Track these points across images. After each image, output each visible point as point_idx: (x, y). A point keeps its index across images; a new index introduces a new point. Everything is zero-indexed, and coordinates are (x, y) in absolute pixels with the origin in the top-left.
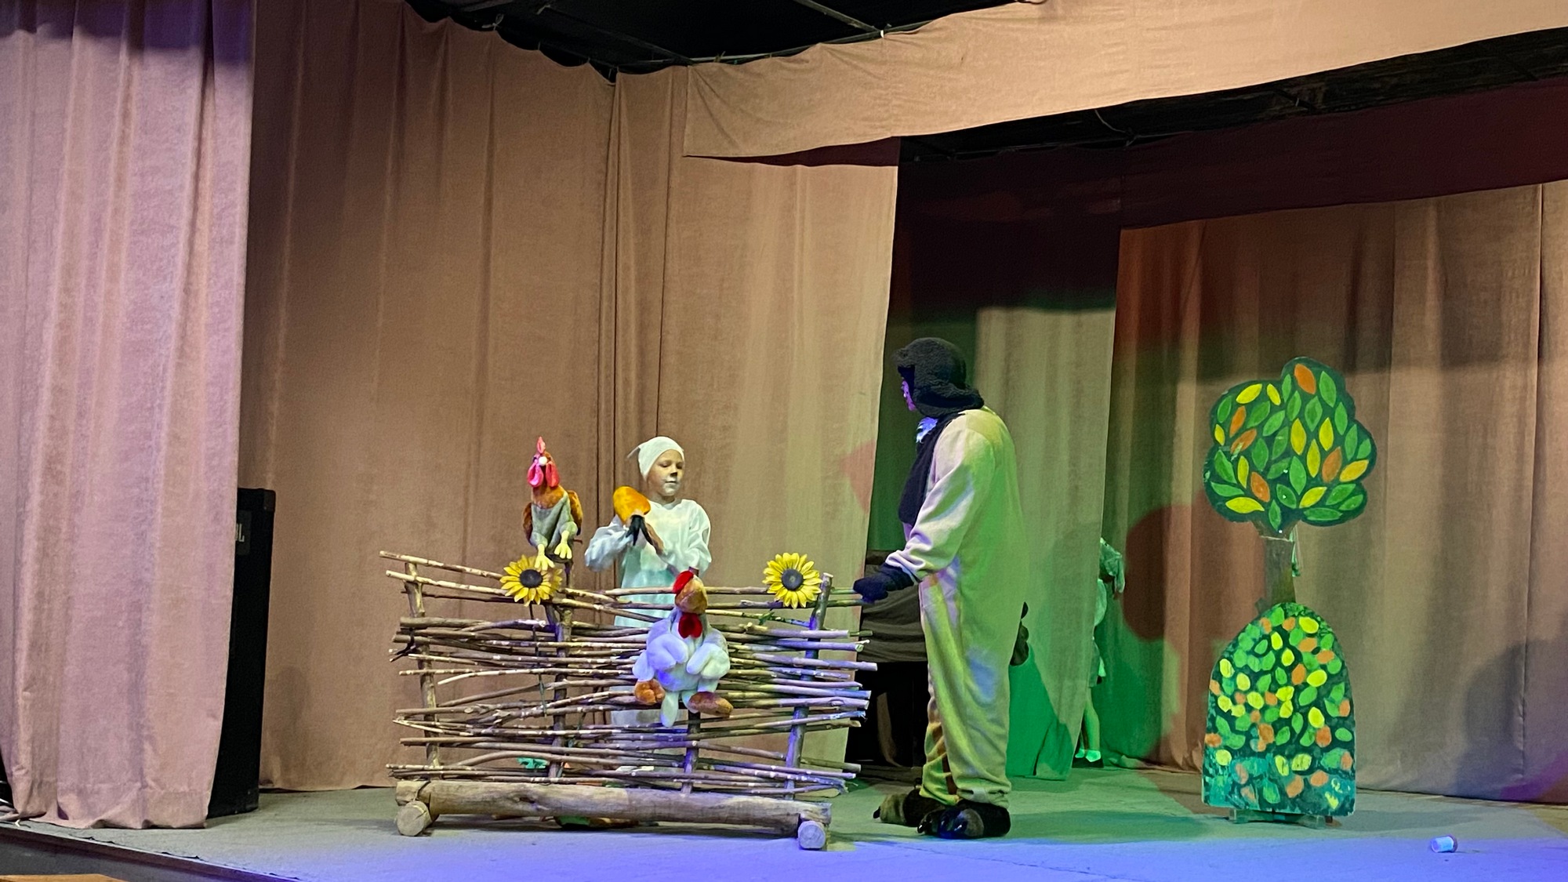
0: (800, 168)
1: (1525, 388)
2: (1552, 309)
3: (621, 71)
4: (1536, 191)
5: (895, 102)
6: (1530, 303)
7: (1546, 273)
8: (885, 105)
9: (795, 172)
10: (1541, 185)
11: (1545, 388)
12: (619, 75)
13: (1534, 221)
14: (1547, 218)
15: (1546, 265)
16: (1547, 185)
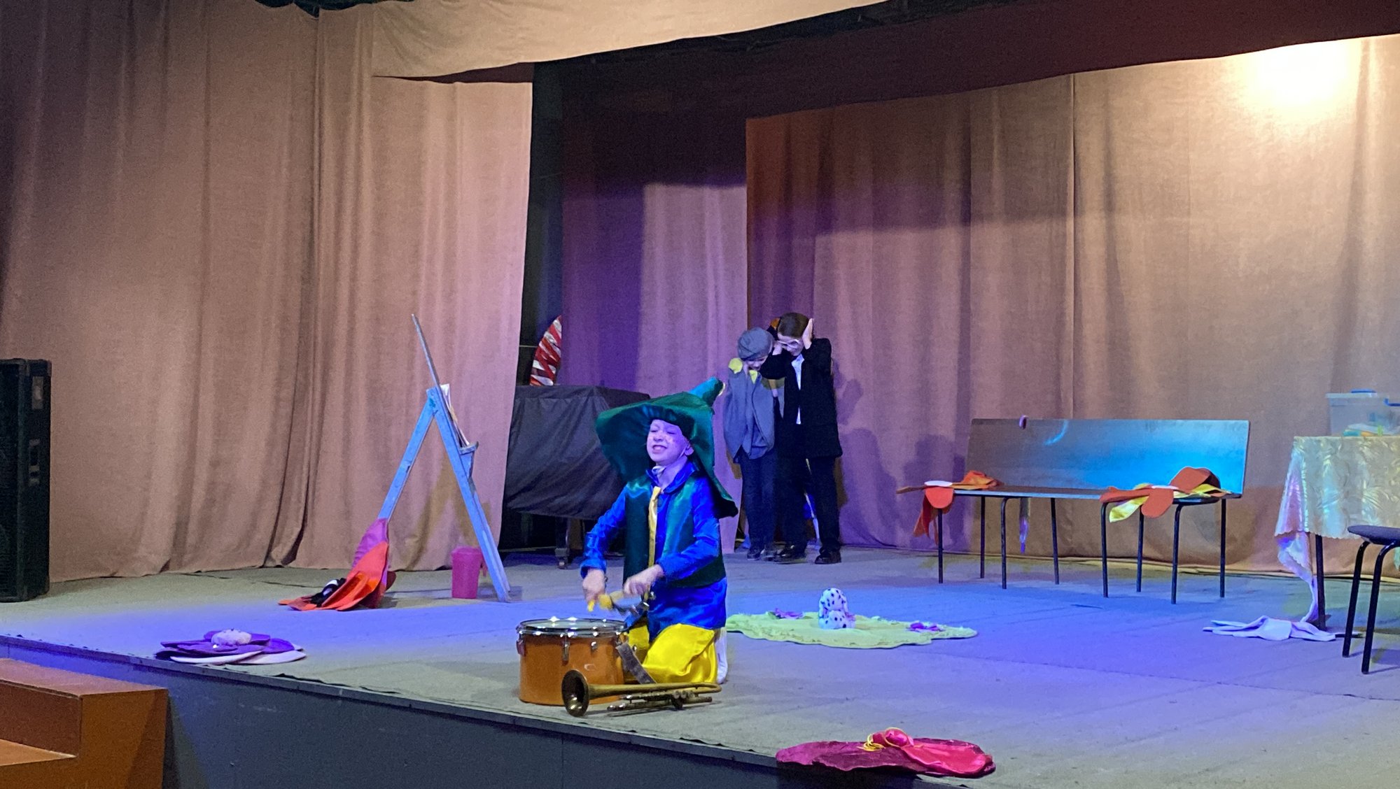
0: (458, 84)
1: (1065, 235)
2: (1083, 172)
3: (324, 8)
4: (1069, 77)
5: (520, 35)
6: (1067, 167)
7: (1077, 145)
8: (512, 37)
9: (455, 88)
10: (1072, 75)
11: (1079, 236)
12: (322, 12)
13: (1068, 102)
14: (1079, 100)
15: (1078, 137)
16: (1077, 74)
